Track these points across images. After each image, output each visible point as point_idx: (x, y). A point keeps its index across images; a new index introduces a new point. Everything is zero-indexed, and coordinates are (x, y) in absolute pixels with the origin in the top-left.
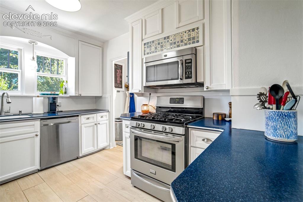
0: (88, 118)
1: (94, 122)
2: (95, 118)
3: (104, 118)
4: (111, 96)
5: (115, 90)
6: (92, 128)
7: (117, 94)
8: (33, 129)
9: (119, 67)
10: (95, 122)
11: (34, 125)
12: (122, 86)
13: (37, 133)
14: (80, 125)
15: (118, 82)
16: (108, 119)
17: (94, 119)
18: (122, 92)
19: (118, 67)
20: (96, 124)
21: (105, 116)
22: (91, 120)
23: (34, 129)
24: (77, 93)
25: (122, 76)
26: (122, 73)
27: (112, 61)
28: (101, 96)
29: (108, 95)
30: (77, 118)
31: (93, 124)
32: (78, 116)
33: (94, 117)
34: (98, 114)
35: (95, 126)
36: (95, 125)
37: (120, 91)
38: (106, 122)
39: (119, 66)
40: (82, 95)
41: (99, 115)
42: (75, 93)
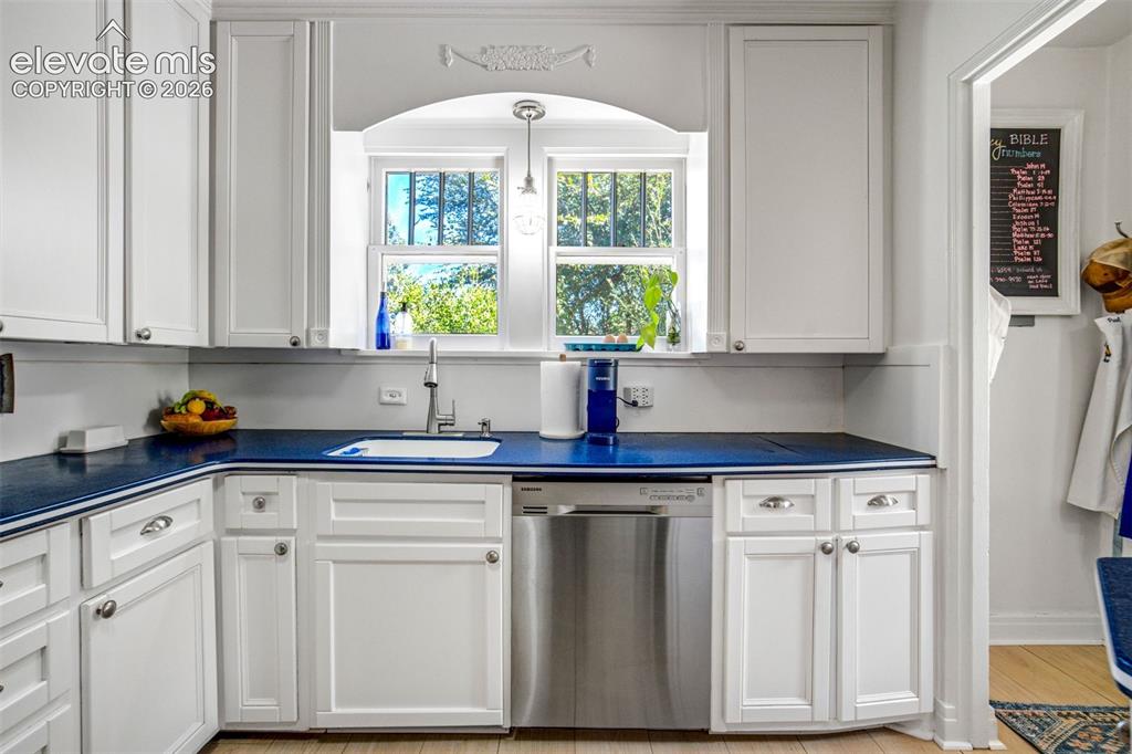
0: (774, 502)
1: (815, 533)
2: (824, 502)
3: (899, 512)
4: (963, 355)
5: (994, 311)
6: (796, 569)
7: (1008, 341)
8: (478, 521)
9: (1029, 148)
10: (824, 532)
11: (483, 502)
12: (1054, 281)
13: (496, 546)
14: (717, 539)
15: (1020, 253)
16: (924, 520)
17: (813, 512)
18: (1056, 323)
19: (1018, 147)
20: (826, 550)
21: (903, 499)
22: (791, 516)
23: (482, 521)
24: (718, 338)
25: (1055, 209)
26: (1053, 182)
27: (969, 82)
28: (879, 350)
29: (926, 349)
30: (700, 493)
31: (809, 543)
32: (708, 479)
33: (813, 496)
34: (846, 481)
35: (824, 563)
36: (820, 554)
37: (1033, 317)
38: (911, 538)
39: (1026, 140)
40: (749, 349)
41: (856, 484)
42: (710, 338)
